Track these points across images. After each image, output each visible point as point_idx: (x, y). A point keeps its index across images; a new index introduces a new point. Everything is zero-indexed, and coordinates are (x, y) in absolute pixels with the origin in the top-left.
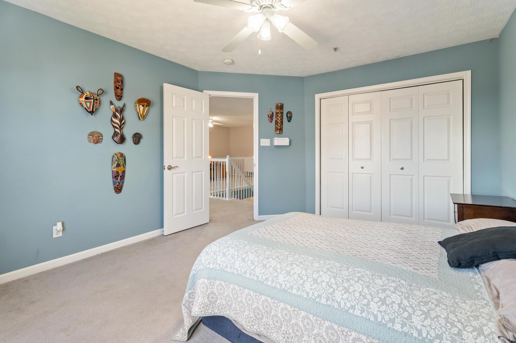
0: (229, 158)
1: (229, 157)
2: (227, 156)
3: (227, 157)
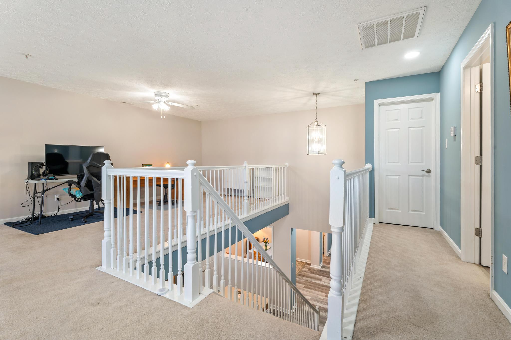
0: (192, 167)
1: (195, 165)
2: (189, 162)
3: (187, 165)
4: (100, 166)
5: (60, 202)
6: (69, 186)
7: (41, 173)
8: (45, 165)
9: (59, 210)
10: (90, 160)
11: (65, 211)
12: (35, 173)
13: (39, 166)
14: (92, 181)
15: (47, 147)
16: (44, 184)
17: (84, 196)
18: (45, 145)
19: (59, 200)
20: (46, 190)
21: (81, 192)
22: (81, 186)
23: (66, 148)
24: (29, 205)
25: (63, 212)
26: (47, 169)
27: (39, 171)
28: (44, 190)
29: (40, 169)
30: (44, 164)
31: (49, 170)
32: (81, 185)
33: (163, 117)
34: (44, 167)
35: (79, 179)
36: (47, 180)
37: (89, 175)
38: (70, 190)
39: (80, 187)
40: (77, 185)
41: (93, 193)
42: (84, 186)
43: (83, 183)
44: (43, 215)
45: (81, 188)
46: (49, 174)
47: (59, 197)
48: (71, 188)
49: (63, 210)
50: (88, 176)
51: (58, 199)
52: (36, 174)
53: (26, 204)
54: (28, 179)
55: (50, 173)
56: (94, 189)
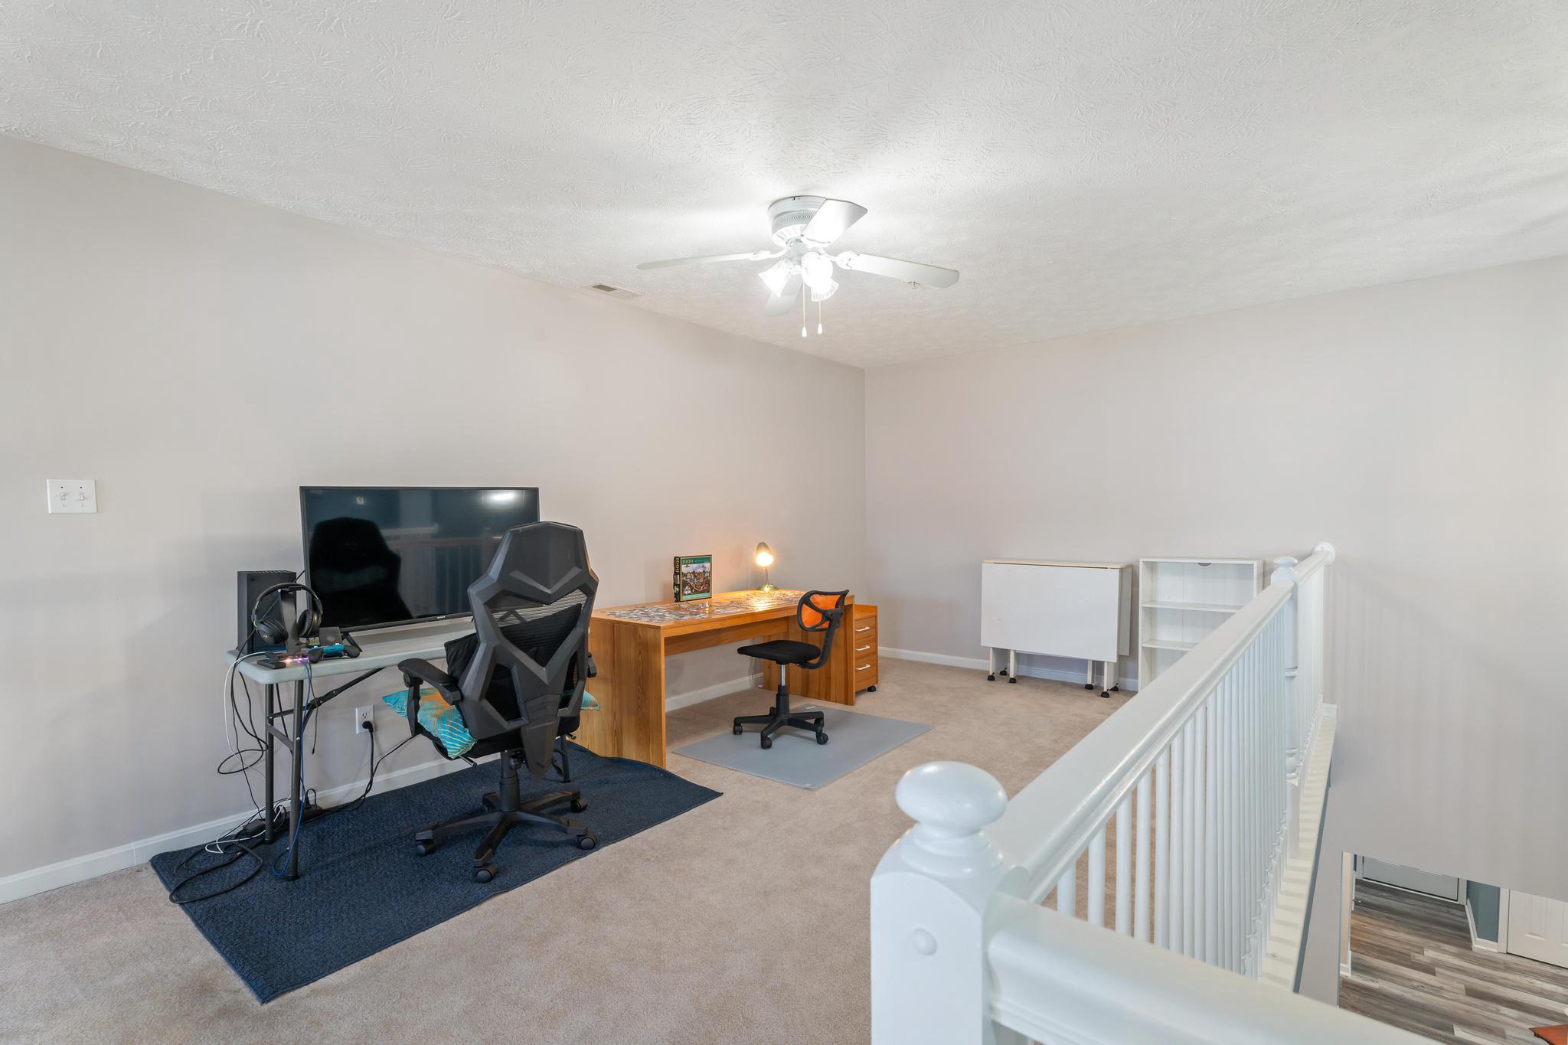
4: (548, 591)
5: (377, 739)
6: (410, 686)
7: (289, 627)
8: (304, 588)
9: (373, 775)
10: (503, 566)
11: (395, 774)
12: (262, 628)
13: (279, 591)
14: (515, 671)
15: (311, 497)
16: (301, 683)
17: (480, 742)
18: (302, 489)
19: (371, 731)
20: (312, 706)
21: (466, 726)
22: (462, 697)
23: (388, 499)
24: (244, 769)
25: (388, 781)
26: (314, 607)
27: (280, 618)
28: (304, 704)
29: (287, 609)
30: (302, 581)
31: (320, 607)
32: (463, 690)
33: (812, 330)
34: (302, 599)
35: (452, 664)
36: (314, 666)
37: (497, 643)
38: (417, 708)
39: (459, 703)
40: (448, 694)
41: (518, 731)
42: (481, 699)
43: (473, 680)
44: (312, 803)
45: (465, 706)
46: (321, 629)
47: (370, 718)
48: (419, 698)
49: (389, 770)
50: (494, 648)
51: (367, 725)
52: (264, 631)
53: (234, 763)
54: (239, 652)
55: (326, 623)
56: (522, 707)
